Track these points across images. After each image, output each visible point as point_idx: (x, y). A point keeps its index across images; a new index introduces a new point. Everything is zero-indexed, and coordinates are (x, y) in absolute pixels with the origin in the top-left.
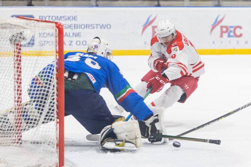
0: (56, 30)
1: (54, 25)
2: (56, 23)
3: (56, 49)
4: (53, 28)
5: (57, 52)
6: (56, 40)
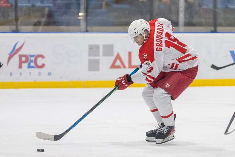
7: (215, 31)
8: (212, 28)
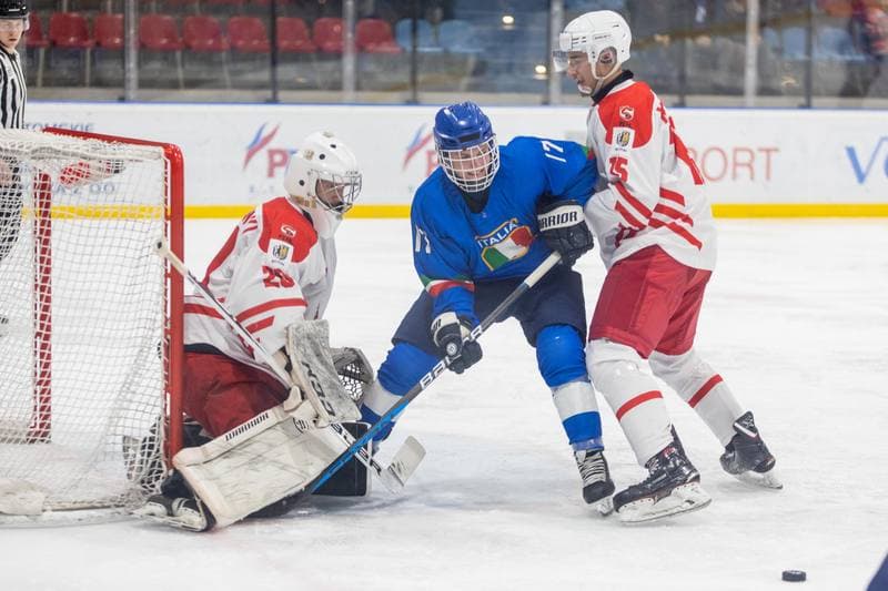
0: (166, 163)
1: (161, 150)
2: (165, 146)
3: (166, 210)
4: (160, 157)
5: (167, 217)
6: (166, 187)
7: (807, 106)
8: (802, 100)
